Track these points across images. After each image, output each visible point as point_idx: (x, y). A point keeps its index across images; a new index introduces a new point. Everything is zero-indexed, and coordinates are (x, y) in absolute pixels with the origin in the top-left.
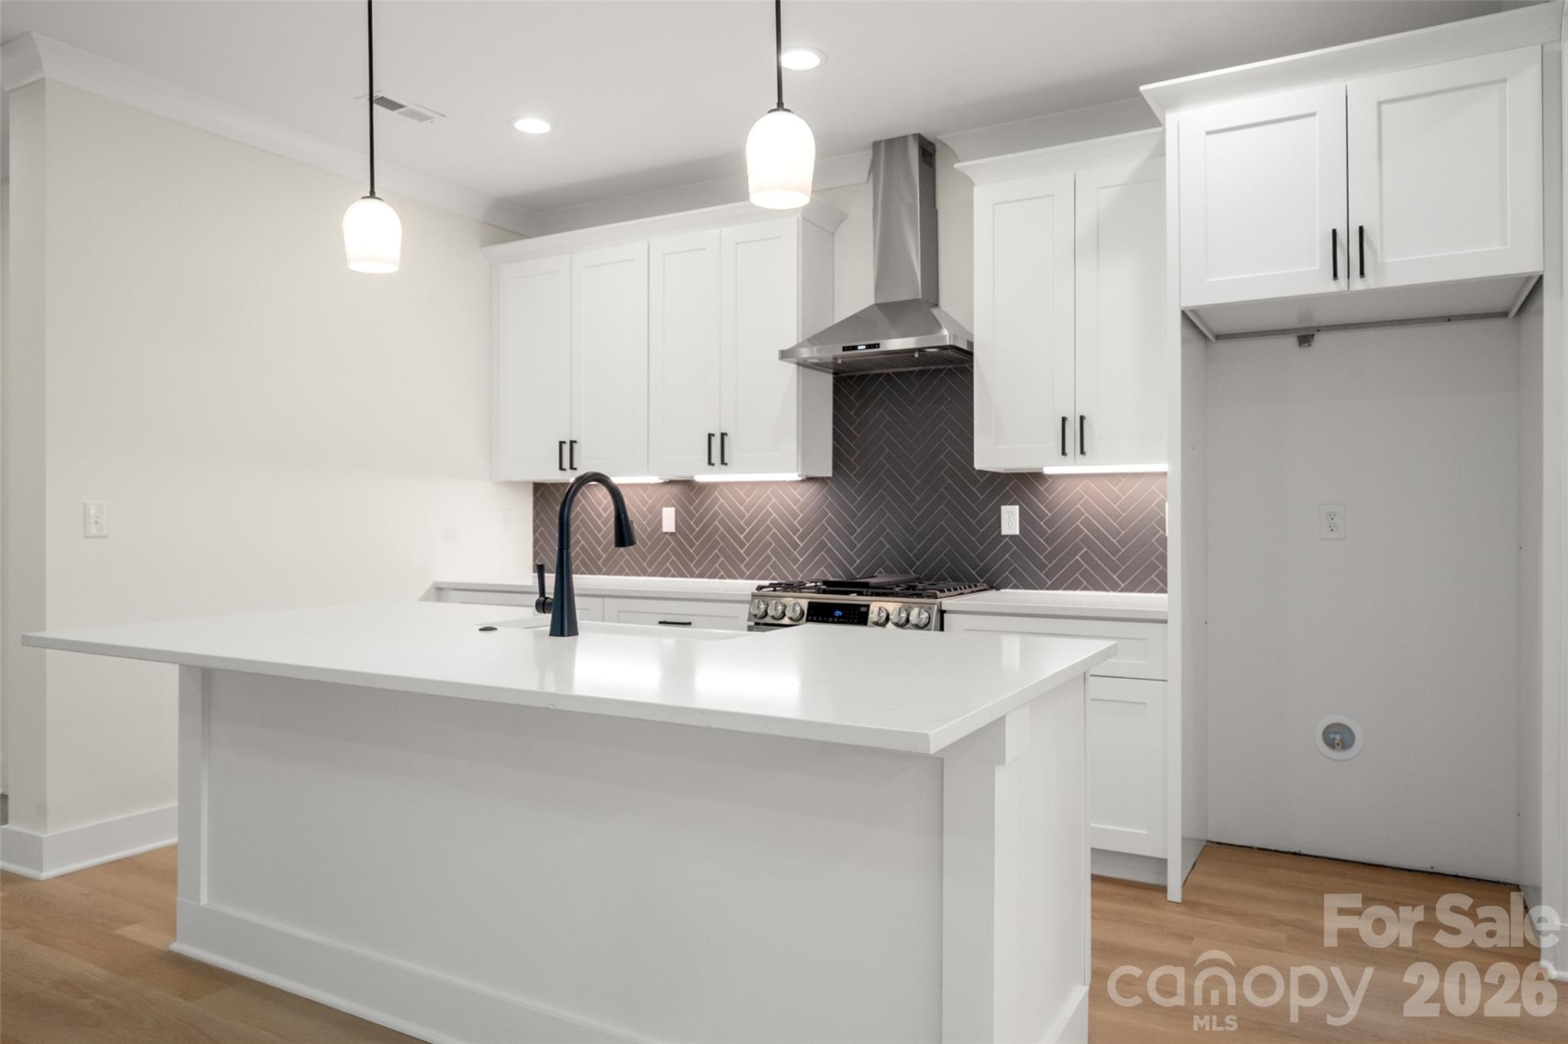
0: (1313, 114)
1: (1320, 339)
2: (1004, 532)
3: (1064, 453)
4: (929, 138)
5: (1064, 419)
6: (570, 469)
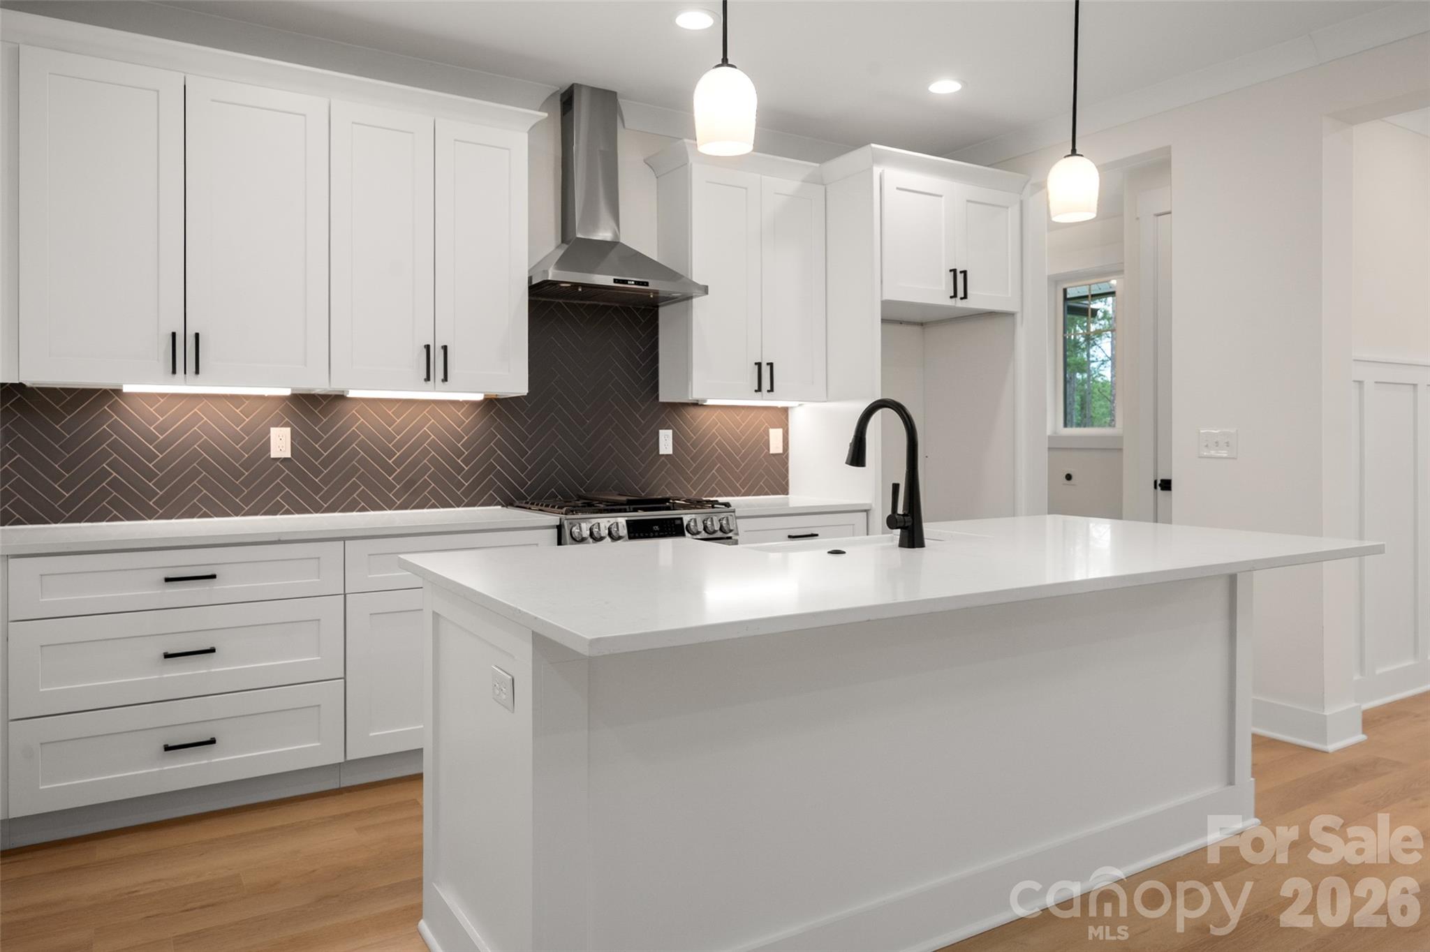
0: (941, 196)
2: (661, 452)
3: (759, 390)
5: (759, 364)
6: (185, 373)
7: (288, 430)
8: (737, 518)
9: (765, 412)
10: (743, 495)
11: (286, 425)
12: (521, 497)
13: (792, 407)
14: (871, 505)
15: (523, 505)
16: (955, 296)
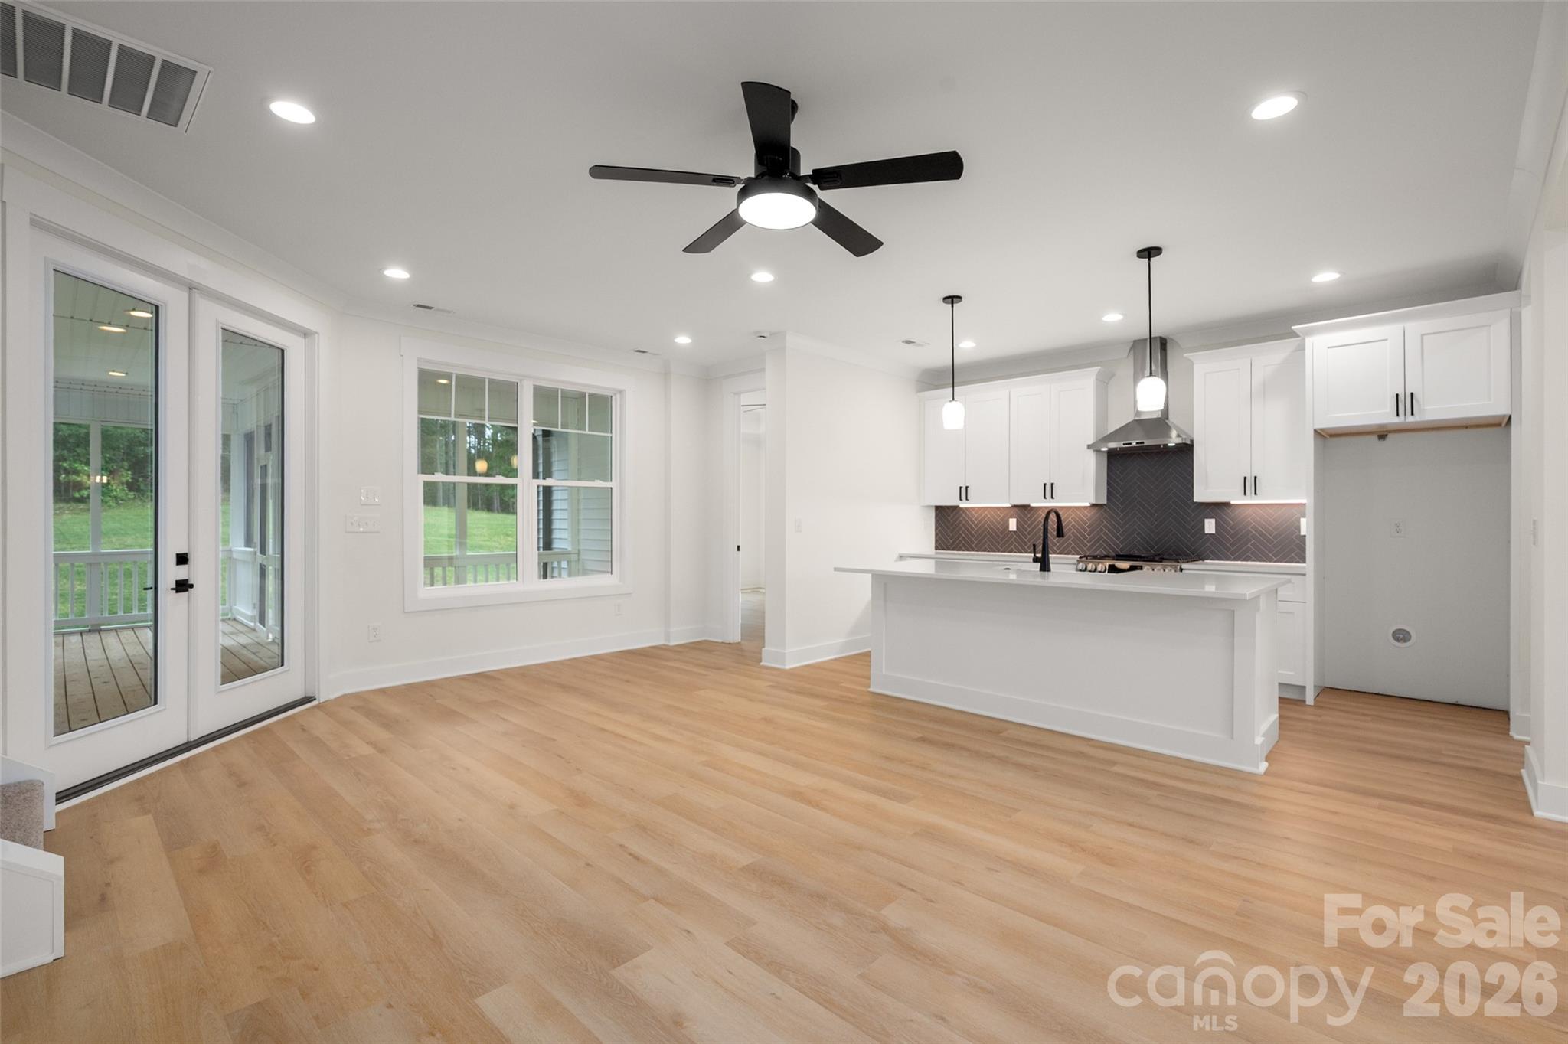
0: (1386, 340)
1: (1390, 436)
2: (1206, 532)
3: (1245, 494)
4: (1163, 336)
5: (1245, 478)
6: (964, 500)
7: (1015, 520)
9: (1296, 507)
10: (1275, 562)
11: (1015, 517)
16: (1399, 415)
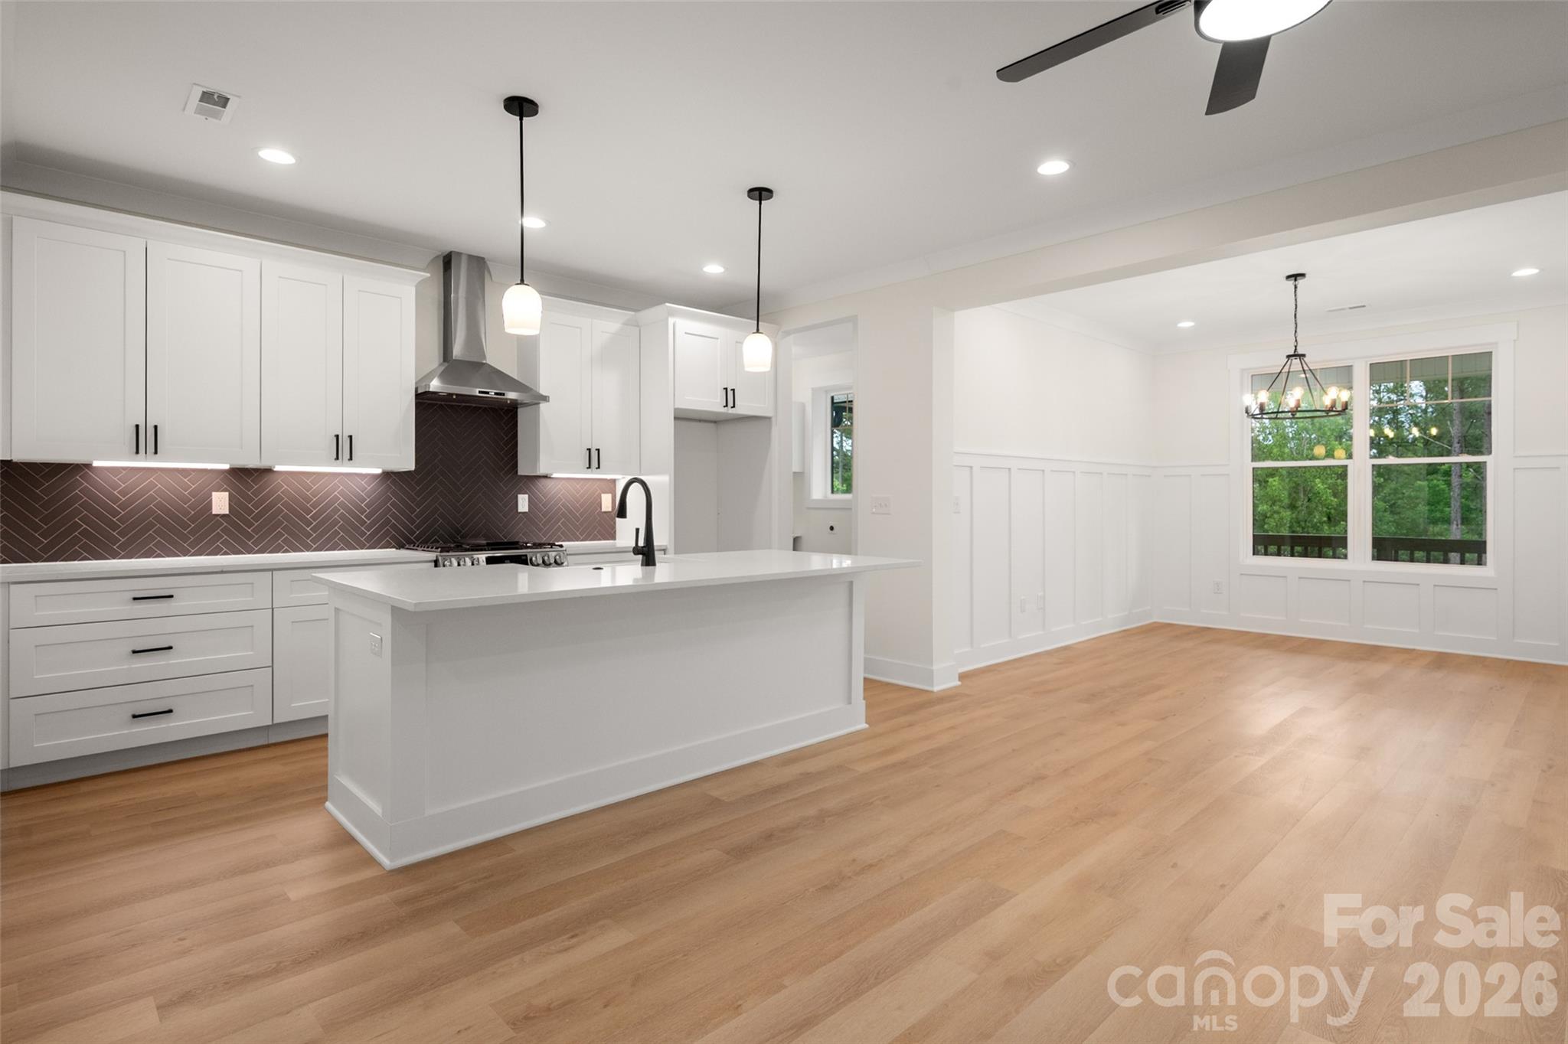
2: (519, 511)
3: (589, 467)
5: (588, 450)
6: (146, 453)
7: (227, 493)
8: (567, 555)
9: (598, 483)
10: (582, 540)
11: (225, 490)
12: (410, 542)
13: (618, 479)
14: (666, 546)
15: (411, 547)
16: (727, 406)
